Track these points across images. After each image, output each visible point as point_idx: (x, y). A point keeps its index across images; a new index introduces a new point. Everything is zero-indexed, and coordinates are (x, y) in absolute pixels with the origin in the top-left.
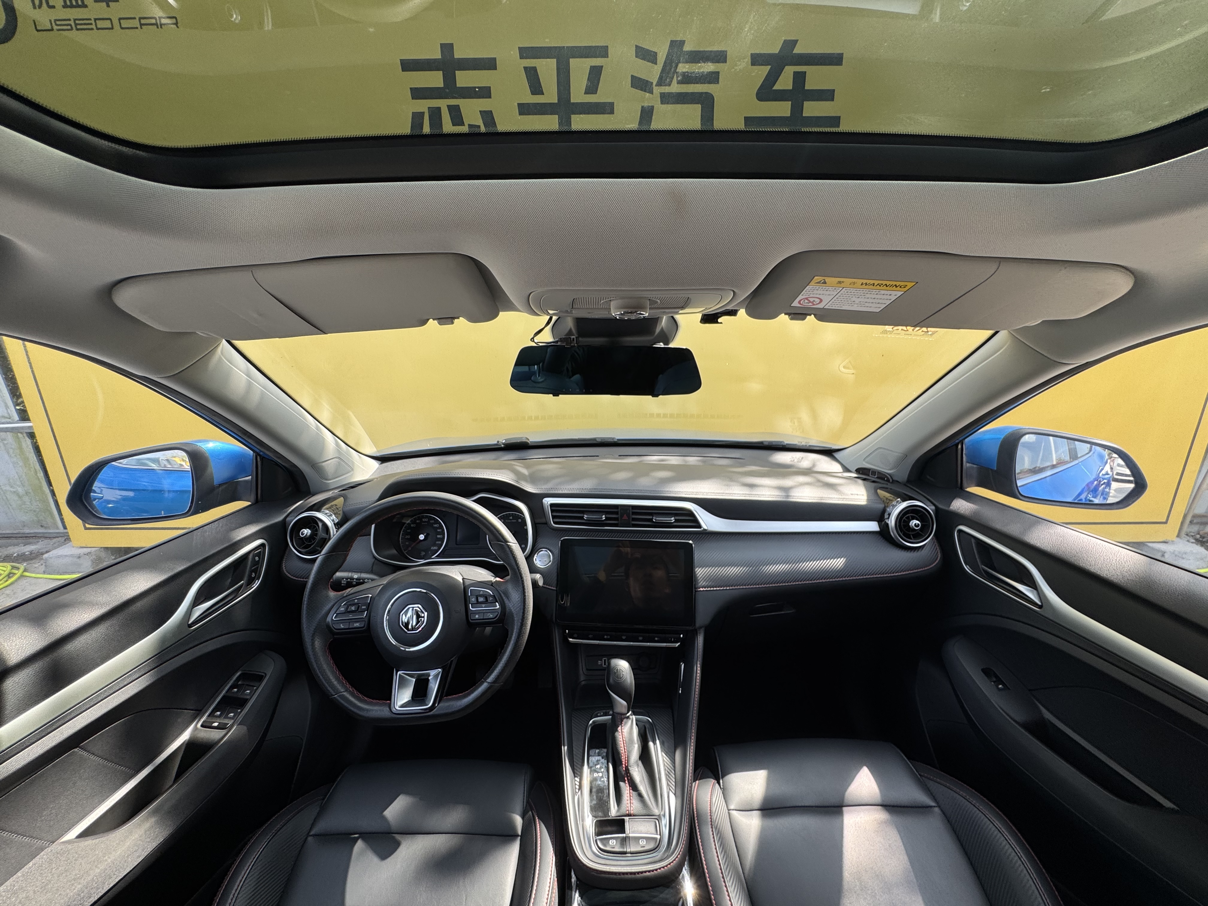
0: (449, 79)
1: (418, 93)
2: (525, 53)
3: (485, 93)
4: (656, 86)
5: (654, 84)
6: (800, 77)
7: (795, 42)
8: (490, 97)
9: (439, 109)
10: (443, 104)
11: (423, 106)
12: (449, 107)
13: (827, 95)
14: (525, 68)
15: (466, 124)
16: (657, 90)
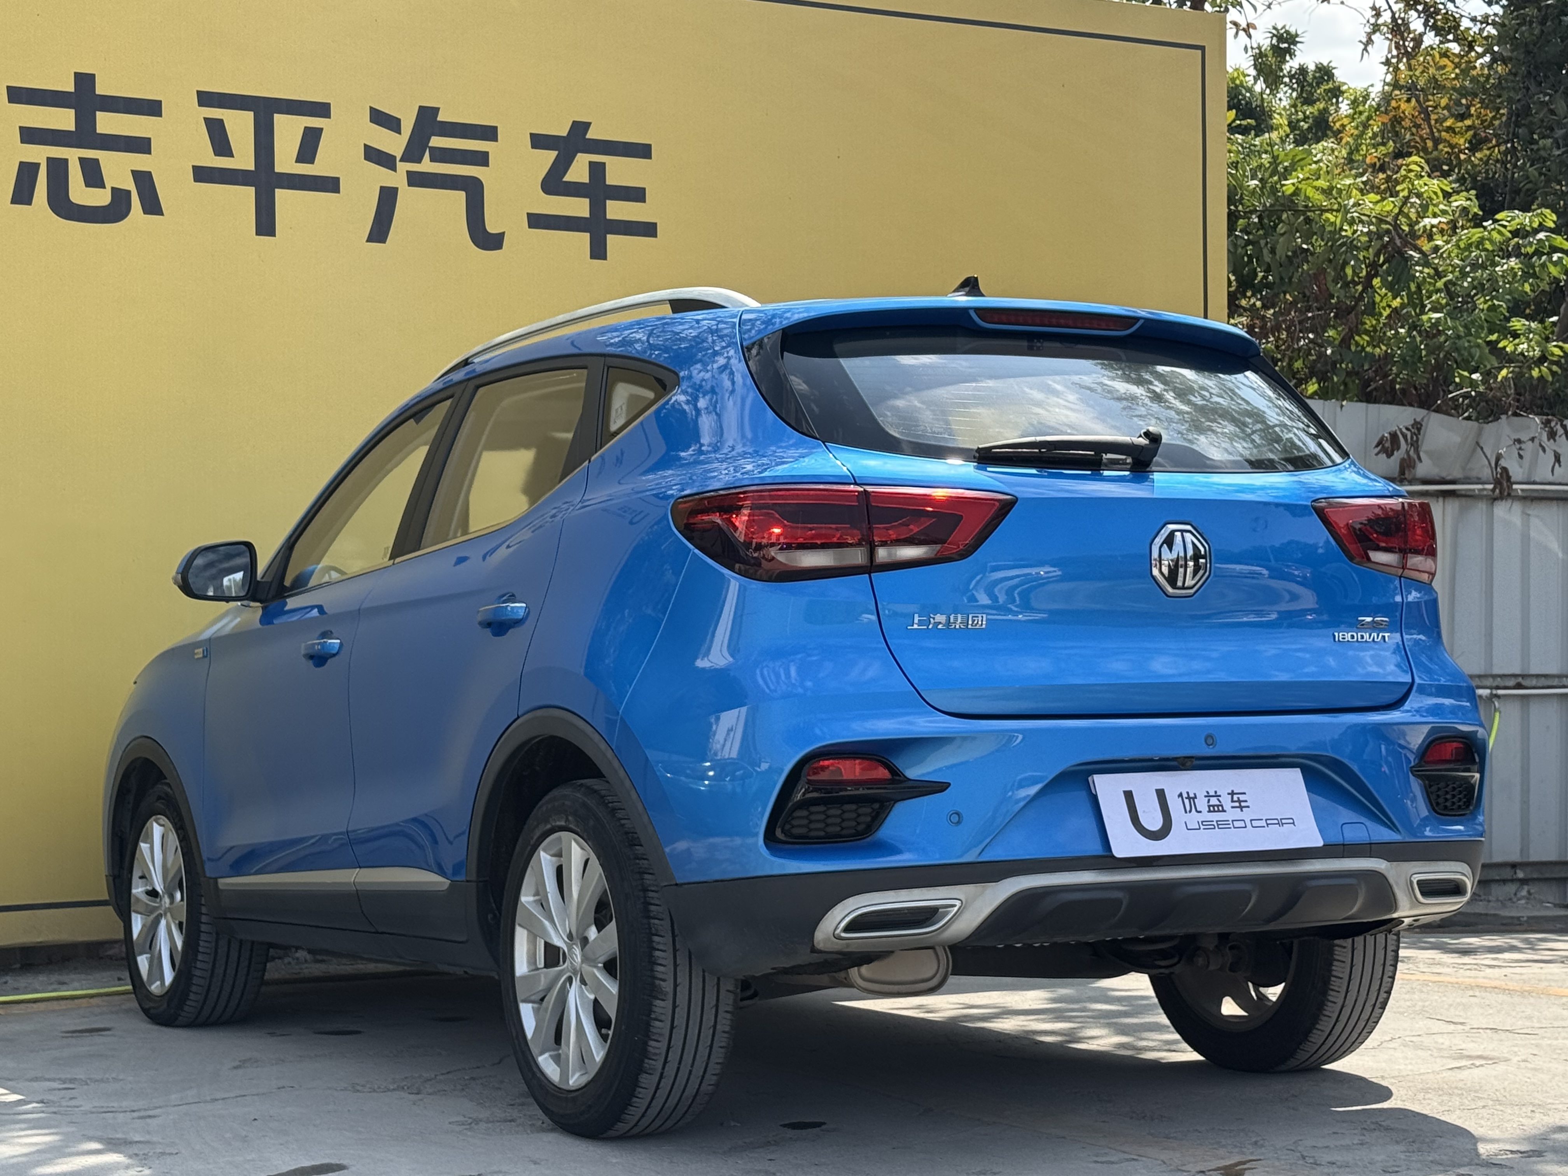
0: (85, 121)
1: (30, 135)
2: (206, 99)
3: (141, 145)
4: (401, 160)
5: (398, 159)
6: (598, 170)
7: (586, 126)
8: (149, 152)
9: (66, 161)
10: (73, 155)
11: (39, 154)
12: (82, 160)
13: (637, 195)
14: (206, 120)
15: (109, 183)
16: (403, 167)
